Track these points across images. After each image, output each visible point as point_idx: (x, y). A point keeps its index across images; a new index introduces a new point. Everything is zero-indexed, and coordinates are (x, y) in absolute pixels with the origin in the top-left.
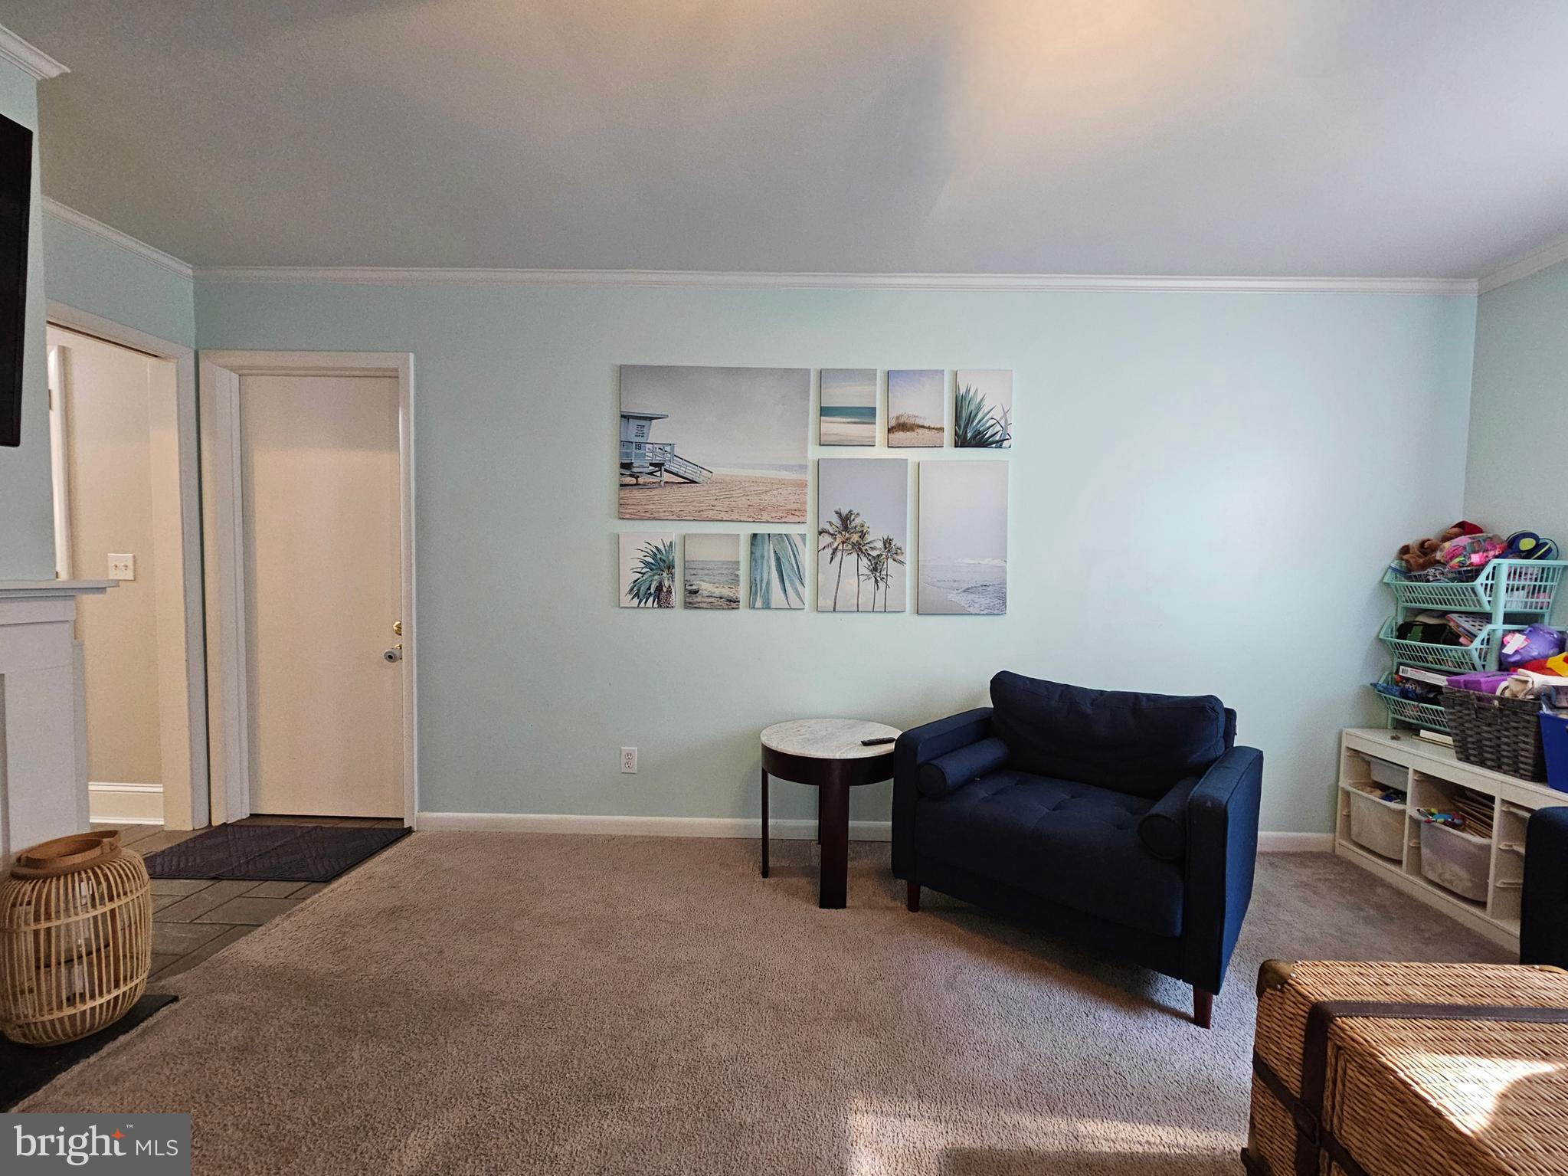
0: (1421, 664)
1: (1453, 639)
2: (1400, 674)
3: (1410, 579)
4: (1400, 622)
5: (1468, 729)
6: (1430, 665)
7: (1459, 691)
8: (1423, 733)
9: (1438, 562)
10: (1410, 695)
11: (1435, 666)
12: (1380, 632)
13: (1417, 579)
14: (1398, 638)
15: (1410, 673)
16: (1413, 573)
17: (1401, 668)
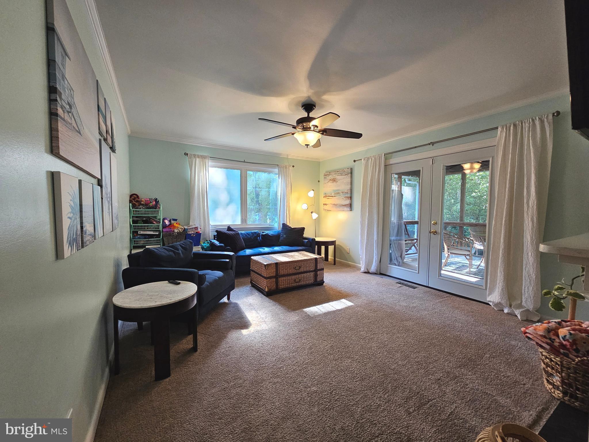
0: (144, 230)
1: (151, 222)
4: (133, 220)
6: (146, 230)
9: (143, 204)
10: (145, 238)
12: (130, 223)
14: (134, 224)
15: (142, 233)
16: (137, 207)
17: (139, 232)
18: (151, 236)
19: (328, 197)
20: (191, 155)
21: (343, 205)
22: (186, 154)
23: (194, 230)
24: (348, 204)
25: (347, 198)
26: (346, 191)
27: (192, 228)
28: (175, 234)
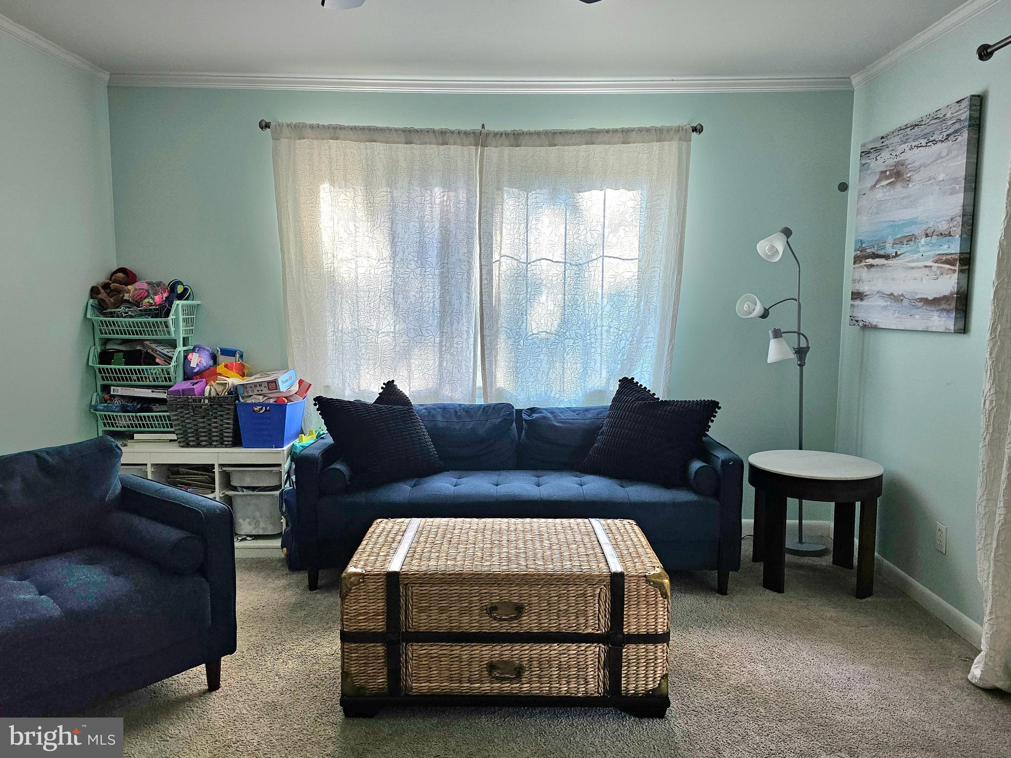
0: (125, 383)
1: (150, 360)
2: (112, 393)
3: (105, 315)
4: (99, 351)
5: (188, 423)
6: (133, 383)
7: (180, 398)
8: (136, 436)
9: (127, 301)
10: (128, 409)
11: (138, 383)
12: (88, 362)
13: (112, 315)
14: (100, 363)
15: (121, 391)
16: (109, 310)
17: (112, 388)
18: (146, 404)
19: (870, 261)
20: (280, 125)
21: (926, 301)
22: (265, 126)
23: (265, 391)
24: (947, 293)
25: (947, 262)
26: (943, 227)
27: (260, 385)
28: (204, 401)
